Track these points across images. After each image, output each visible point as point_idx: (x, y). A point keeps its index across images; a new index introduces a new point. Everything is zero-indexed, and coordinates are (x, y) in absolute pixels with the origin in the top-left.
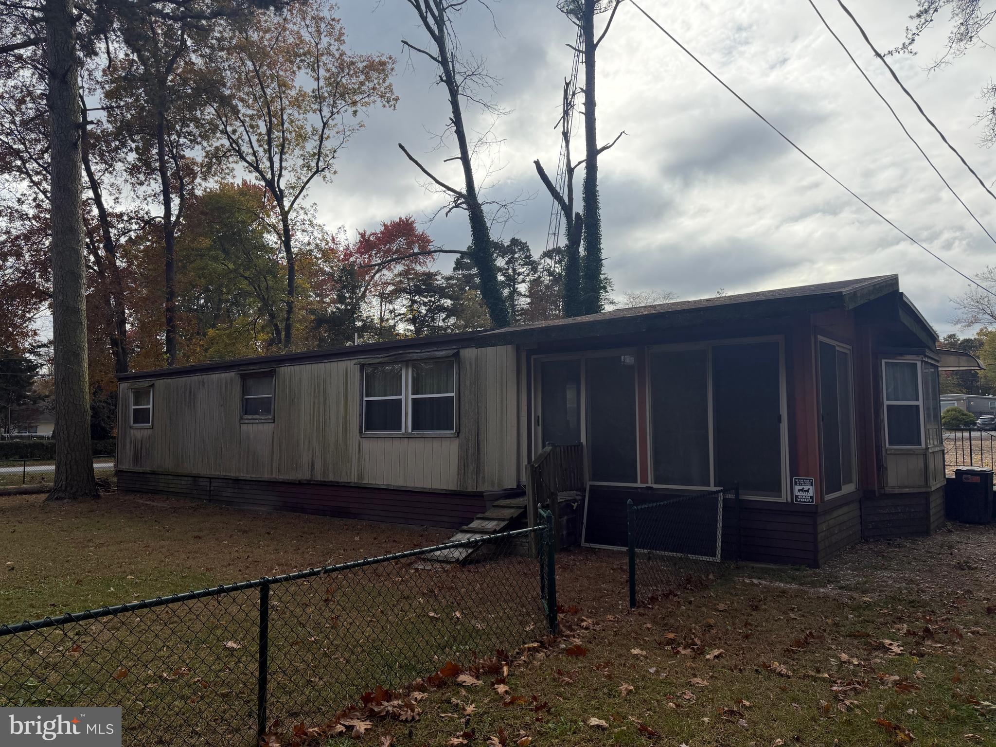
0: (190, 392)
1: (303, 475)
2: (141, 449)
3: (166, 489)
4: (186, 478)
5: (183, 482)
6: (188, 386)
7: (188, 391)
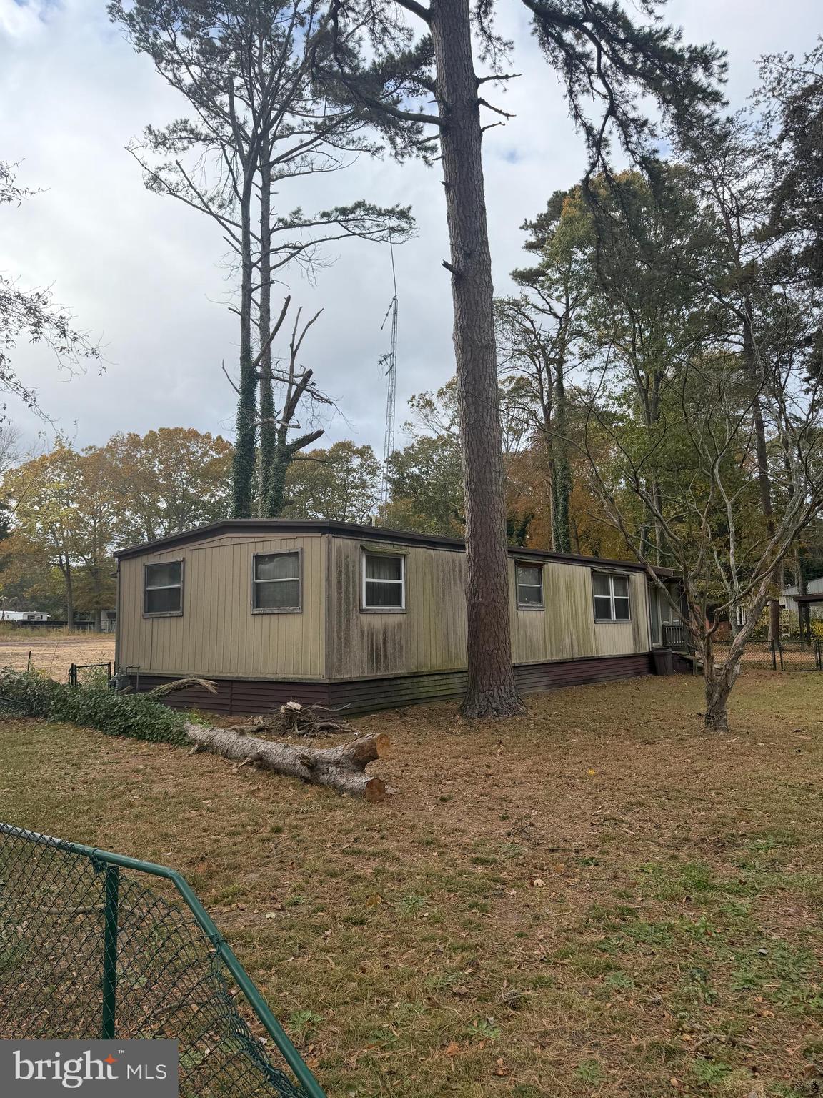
0: (460, 571)
1: (566, 655)
2: (385, 642)
3: (431, 694)
4: (460, 675)
5: (456, 681)
6: (457, 565)
7: (457, 569)
